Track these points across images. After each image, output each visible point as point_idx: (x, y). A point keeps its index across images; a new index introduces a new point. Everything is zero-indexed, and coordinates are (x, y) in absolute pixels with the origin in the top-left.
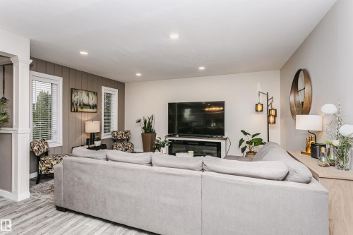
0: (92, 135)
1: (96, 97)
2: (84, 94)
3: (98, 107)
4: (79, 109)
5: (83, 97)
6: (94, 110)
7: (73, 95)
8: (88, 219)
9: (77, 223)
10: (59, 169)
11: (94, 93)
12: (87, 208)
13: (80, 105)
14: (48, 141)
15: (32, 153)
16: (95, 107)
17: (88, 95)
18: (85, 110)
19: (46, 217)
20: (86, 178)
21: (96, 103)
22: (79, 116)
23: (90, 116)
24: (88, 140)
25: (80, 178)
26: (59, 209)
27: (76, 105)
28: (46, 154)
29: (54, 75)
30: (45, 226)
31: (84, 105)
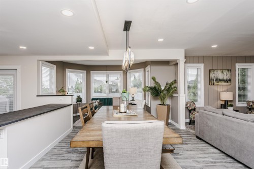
0: (226, 102)
1: (230, 73)
2: (219, 72)
3: (232, 81)
4: (216, 83)
5: (219, 75)
6: (229, 83)
7: (211, 74)
8: (212, 148)
9: (205, 147)
10: (197, 116)
11: (228, 70)
12: (211, 140)
13: (216, 80)
14: (196, 103)
15: (187, 108)
16: (229, 80)
17: (223, 72)
18: (220, 83)
19: (191, 139)
20: (210, 124)
21: (230, 78)
22: (215, 88)
23: (225, 88)
24: (222, 105)
25: (207, 123)
26: (198, 137)
27: (213, 80)
28: (194, 110)
29: (198, 63)
30: (189, 141)
31: (219, 80)
